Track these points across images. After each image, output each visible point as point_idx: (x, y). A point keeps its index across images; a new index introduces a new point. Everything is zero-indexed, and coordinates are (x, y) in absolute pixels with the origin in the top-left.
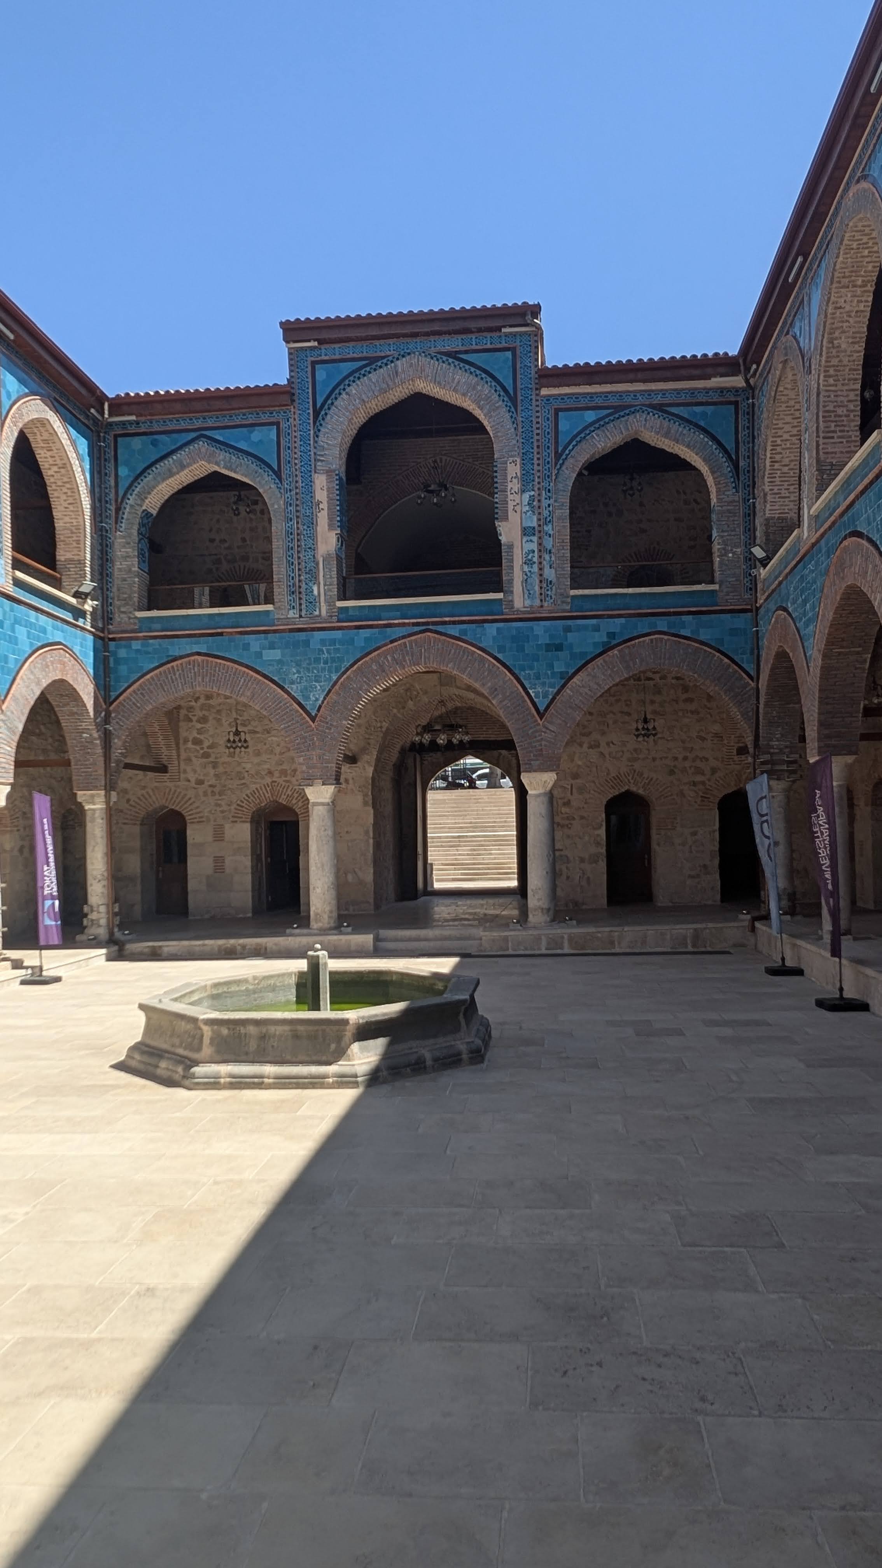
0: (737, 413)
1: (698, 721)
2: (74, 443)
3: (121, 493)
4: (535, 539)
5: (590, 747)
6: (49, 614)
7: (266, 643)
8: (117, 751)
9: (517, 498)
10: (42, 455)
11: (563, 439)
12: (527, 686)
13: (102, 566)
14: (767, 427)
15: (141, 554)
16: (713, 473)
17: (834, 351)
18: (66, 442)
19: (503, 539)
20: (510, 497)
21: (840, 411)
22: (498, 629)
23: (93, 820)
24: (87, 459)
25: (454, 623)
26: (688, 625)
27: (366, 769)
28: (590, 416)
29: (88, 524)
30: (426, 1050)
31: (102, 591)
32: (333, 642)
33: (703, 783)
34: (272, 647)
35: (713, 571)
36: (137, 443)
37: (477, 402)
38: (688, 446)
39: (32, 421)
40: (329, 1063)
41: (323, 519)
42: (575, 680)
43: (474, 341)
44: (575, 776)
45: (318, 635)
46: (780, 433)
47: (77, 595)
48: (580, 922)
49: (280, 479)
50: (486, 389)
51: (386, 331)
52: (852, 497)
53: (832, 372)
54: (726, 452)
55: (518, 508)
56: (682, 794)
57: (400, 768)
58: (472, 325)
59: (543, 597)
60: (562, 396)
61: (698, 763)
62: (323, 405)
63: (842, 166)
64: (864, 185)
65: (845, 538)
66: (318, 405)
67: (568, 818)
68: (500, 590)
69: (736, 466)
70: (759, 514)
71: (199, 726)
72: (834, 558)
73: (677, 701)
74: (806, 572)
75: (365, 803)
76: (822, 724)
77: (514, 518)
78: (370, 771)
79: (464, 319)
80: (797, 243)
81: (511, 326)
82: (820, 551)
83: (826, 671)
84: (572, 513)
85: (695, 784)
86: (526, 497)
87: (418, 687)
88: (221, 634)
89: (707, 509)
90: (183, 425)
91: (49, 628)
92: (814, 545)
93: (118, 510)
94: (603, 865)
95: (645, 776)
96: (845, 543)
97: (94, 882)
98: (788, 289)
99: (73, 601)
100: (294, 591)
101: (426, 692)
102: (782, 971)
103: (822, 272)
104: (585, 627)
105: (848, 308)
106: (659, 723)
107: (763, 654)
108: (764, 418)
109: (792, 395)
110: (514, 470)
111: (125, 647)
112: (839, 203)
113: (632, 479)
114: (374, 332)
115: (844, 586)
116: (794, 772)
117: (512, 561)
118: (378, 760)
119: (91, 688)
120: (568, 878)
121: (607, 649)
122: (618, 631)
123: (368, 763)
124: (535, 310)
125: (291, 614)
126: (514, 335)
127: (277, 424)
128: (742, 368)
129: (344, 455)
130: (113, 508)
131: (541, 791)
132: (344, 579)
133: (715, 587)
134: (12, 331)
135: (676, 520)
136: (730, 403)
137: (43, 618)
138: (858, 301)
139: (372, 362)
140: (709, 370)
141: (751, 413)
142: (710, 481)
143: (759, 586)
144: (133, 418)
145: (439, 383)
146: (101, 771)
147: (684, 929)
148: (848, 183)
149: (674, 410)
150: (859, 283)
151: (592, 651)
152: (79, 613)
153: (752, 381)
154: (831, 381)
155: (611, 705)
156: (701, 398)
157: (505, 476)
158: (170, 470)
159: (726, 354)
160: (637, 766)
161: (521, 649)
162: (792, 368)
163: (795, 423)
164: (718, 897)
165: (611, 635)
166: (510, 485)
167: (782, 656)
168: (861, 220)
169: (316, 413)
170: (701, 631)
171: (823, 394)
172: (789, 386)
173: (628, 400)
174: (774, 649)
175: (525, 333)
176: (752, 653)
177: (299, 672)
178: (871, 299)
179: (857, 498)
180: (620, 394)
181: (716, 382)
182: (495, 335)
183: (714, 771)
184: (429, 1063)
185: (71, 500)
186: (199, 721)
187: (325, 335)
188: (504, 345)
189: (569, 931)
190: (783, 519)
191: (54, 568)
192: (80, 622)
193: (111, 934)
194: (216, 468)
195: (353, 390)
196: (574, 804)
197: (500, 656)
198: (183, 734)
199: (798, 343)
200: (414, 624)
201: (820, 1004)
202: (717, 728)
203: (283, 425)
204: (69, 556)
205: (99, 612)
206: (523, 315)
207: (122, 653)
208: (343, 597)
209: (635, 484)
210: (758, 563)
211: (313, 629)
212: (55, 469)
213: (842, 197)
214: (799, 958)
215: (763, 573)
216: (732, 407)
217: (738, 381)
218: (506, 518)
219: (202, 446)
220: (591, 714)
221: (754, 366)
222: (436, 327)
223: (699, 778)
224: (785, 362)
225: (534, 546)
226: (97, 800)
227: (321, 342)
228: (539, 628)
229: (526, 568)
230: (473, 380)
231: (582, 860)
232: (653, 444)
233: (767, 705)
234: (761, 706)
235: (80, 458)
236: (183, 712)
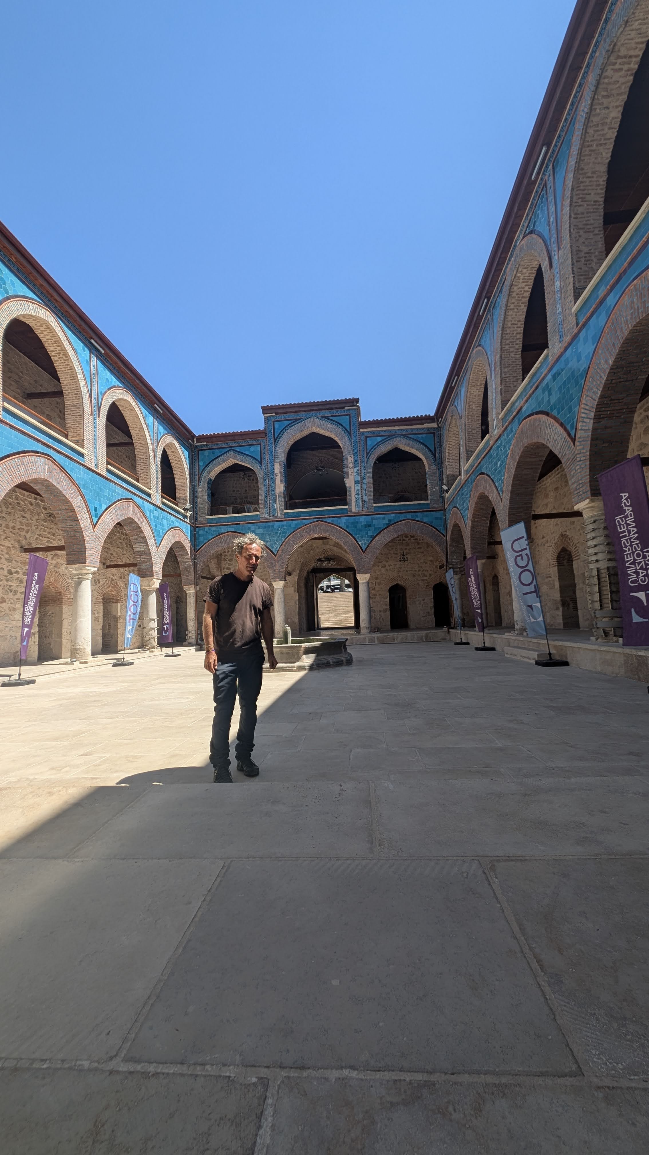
0: (434, 437)
1: (424, 556)
2: (183, 453)
3: (200, 472)
4: (359, 485)
5: (382, 567)
6: (174, 516)
7: (257, 527)
8: (199, 569)
9: (352, 470)
10: (171, 457)
11: (369, 448)
12: (358, 541)
13: (193, 499)
14: (446, 441)
15: (208, 495)
16: (426, 459)
17: (470, 410)
18: (180, 452)
19: (347, 485)
20: (350, 470)
21: (474, 432)
22: (346, 519)
23: (190, 597)
24: (188, 459)
25: (329, 517)
26: (419, 516)
27: (295, 578)
28: (379, 439)
29: (188, 483)
30: (330, 659)
31: (193, 508)
32: (283, 526)
33: (426, 580)
34: (259, 528)
35: (428, 496)
36: (206, 453)
37: (336, 435)
38: (416, 450)
39: (168, 444)
40: (295, 663)
41: (278, 479)
42: (376, 538)
43: (334, 412)
44: (377, 578)
45: (277, 523)
46: (451, 443)
47: (184, 509)
48: (380, 633)
49: (262, 465)
50: (339, 430)
51: (301, 409)
52: (480, 460)
53: (470, 417)
54: (430, 450)
55: (353, 474)
56: (418, 584)
57: (307, 579)
58: (333, 406)
59: (363, 507)
60: (368, 432)
61: (424, 572)
62: (277, 437)
63: (470, 342)
64: (479, 348)
65: (478, 476)
66: (276, 437)
67: (374, 595)
68: (346, 505)
69: (435, 456)
70: (444, 474)
71: (229, 562)
72: (474, 484)
73: (415, 549)
74: (464, 491)
75: (295, 591)
76: (472, 548)
77: (351, 477)
78: (296, 578)
79: (331, 404)
80: (455, 372)
81: (348, 406)
82: (469, 482)
83: (473, 527)
84: (373, 475)
85: (423, 580)
86: (356, 469)
87: (314, 545)
88: (239, 524)
89: (425, 474)
90: (224, 446)
91: (175, 521)
92: (466, 481)
93: (199, 478)
94: (388, 613)
95: (404, 577)
96: (478, 478)
97: (190, 622)
98: (452, 389)
99: (183, 511)
100: (267, 506)
101: (318, 547)
102: (461, 643)
103: (465, 382)
104: (379, 518)
105: (475, 394)
106: (409, 556)
107: (448, 526)
108: (445, 438)
109: (455, 429)
110: (351, 459)
111: (202, 530)
112: (470, 355)
113: (395, 463)
114: (297, 409)
115: (478, 494)
116: (462, 571)
117: (351, 494)
118: (299, 574)
119: (189, 545)
120: (375, 618)
121: (388, 526)
122: (392, 519)
123: (296, 575)
124: (357, 400)
125: (266, 516)
126: (350, 410)
127: (260, 444)
128: (436, 420)
129: (286, 455)
130: (197, 477)
131: (365, 581)
132: (286, 502)
133: (429, 502)
134: (162, 410)
135: (412, 479)
136: (432, 433)
137: (172, 517)
138: (479, 391)
139: (296, 421)
140: (423, 421)
141: (440, 437)
142: (425, 462)
143: (446, 501)
144: (205, 443)
145: (322, 428)
146: (193, 578)
147: (422, 633)
148: (473, 348)
149: (411, 436)
150: (479, 384)
151: (383, 527)
152: (185, 517)
153: (440, 425)
154: (470, 421)
155: (390, 550)
156: (421, 432)
157: (347, 462)
158: (219, 463)
159: (429, 415)
160: (400, 574)
161: (355, 527)
162: (455, 419)
163: (457, 439)
164: (434, 624)
165: (390, 521)
166: (349, 465)
167: (456, 526)
168: (478, 361)
169: (275, 440)
170: (424, 518)
171: (467, 426)
172: (454, 425)
173: (393, 433)
174: (452, 523)
175: (354, 409)
176: (444, 526)
177: (269, 538)
178: (483, 390)
179: (482, 460)
180: (390, 430)
181: (426, 425)
182: (342, 410)
183: (430, 575)
184: (332, 663)
185: (182, 474)
186: (229, 561)
187: (278, 411)
188: (345, 413)
189: (377, 635)
190: (454, 475)
191: (175, 500)
192: (186, 520)
193: (197, 641)
194: (237, 462)
195: (289, 431)
196: (377, 589)
197: (347, 530)
198: (223, 565)
199: (457, 408)
200: (314, 518)
201: (477, 649)
202: (431, 558)
203: (263, 445)
204: (181, 495)
205: (192, 517)
206: (353, 402)
207: (201, 532)
208: (286, 509)
209: (397, 466)
210: (445, 492)
211: (275, 521)
212: (176, 462)
213: (471, 353)
214: (467, 639)
215: (447, 495)
216: (432, 435)
217: (434, 425)
218: (348, 478)
219: (231, 453)
220: (382, 554)
221: (440, 419)
222: (320, 407)
223: (425, 578)
224: (452, 416)
225: (359, 488)
226: (191, 589)
227: (276, 414)
228: (362, 519)
229: (356, 496)
230: (335, 427)
231: (380, 611)
232: (403, 449)
233: (450, 546)
234: (448, 546)
235: (185, 458)
236: (223, 557)
